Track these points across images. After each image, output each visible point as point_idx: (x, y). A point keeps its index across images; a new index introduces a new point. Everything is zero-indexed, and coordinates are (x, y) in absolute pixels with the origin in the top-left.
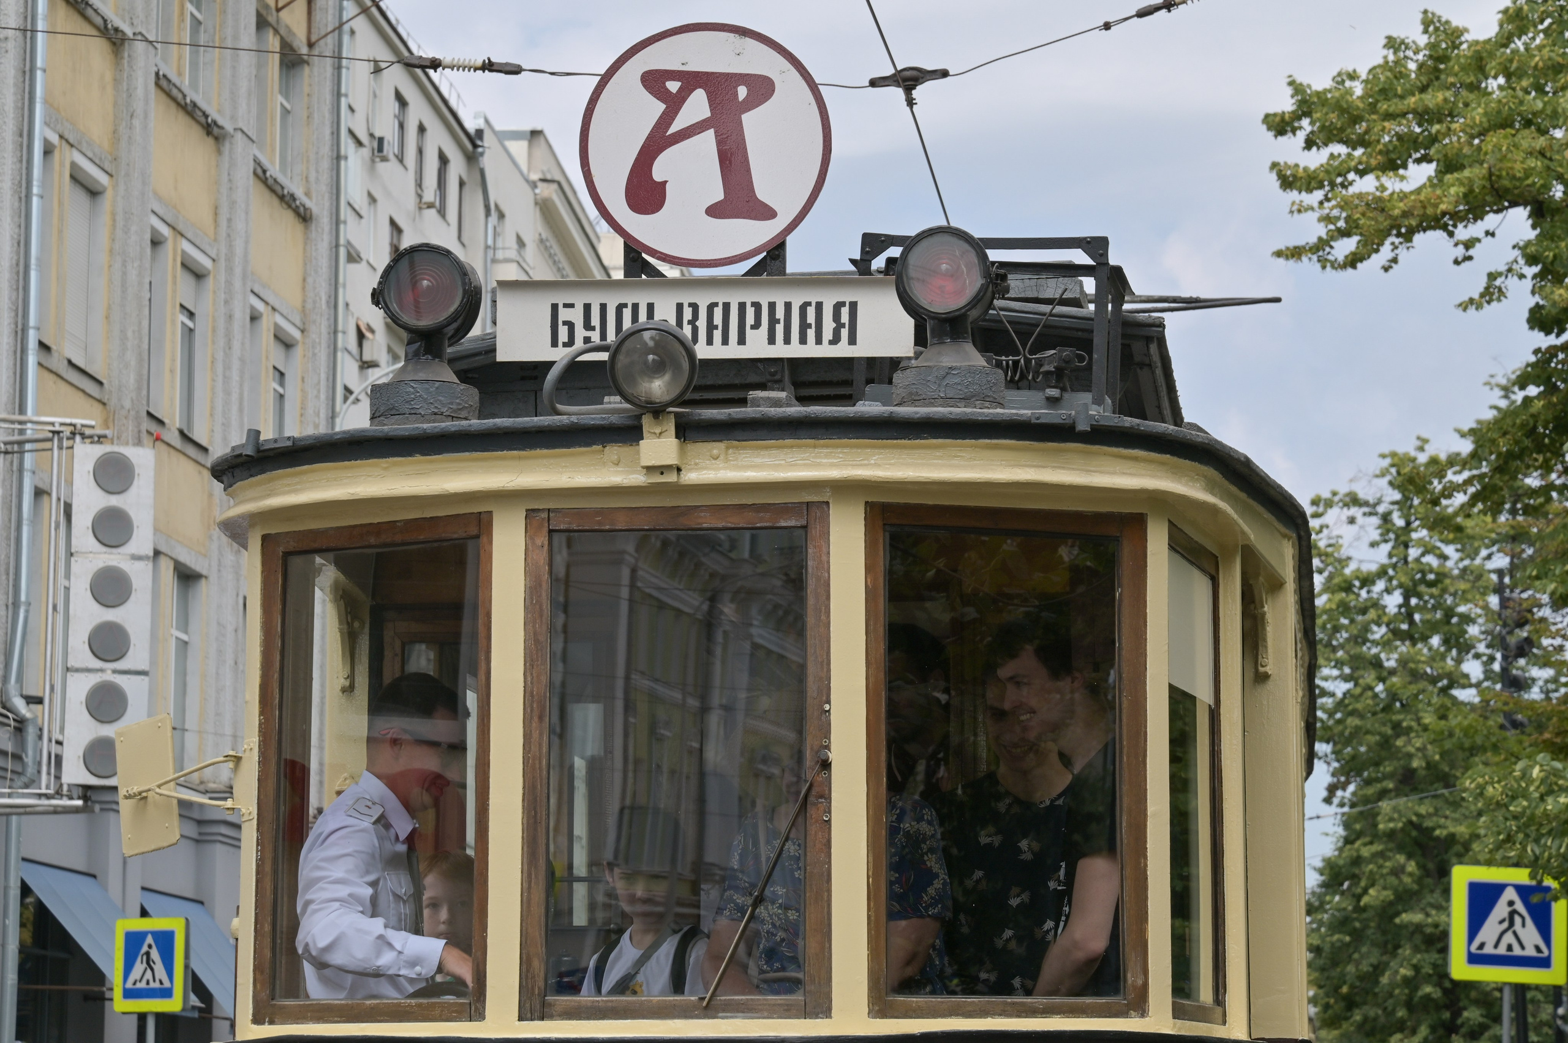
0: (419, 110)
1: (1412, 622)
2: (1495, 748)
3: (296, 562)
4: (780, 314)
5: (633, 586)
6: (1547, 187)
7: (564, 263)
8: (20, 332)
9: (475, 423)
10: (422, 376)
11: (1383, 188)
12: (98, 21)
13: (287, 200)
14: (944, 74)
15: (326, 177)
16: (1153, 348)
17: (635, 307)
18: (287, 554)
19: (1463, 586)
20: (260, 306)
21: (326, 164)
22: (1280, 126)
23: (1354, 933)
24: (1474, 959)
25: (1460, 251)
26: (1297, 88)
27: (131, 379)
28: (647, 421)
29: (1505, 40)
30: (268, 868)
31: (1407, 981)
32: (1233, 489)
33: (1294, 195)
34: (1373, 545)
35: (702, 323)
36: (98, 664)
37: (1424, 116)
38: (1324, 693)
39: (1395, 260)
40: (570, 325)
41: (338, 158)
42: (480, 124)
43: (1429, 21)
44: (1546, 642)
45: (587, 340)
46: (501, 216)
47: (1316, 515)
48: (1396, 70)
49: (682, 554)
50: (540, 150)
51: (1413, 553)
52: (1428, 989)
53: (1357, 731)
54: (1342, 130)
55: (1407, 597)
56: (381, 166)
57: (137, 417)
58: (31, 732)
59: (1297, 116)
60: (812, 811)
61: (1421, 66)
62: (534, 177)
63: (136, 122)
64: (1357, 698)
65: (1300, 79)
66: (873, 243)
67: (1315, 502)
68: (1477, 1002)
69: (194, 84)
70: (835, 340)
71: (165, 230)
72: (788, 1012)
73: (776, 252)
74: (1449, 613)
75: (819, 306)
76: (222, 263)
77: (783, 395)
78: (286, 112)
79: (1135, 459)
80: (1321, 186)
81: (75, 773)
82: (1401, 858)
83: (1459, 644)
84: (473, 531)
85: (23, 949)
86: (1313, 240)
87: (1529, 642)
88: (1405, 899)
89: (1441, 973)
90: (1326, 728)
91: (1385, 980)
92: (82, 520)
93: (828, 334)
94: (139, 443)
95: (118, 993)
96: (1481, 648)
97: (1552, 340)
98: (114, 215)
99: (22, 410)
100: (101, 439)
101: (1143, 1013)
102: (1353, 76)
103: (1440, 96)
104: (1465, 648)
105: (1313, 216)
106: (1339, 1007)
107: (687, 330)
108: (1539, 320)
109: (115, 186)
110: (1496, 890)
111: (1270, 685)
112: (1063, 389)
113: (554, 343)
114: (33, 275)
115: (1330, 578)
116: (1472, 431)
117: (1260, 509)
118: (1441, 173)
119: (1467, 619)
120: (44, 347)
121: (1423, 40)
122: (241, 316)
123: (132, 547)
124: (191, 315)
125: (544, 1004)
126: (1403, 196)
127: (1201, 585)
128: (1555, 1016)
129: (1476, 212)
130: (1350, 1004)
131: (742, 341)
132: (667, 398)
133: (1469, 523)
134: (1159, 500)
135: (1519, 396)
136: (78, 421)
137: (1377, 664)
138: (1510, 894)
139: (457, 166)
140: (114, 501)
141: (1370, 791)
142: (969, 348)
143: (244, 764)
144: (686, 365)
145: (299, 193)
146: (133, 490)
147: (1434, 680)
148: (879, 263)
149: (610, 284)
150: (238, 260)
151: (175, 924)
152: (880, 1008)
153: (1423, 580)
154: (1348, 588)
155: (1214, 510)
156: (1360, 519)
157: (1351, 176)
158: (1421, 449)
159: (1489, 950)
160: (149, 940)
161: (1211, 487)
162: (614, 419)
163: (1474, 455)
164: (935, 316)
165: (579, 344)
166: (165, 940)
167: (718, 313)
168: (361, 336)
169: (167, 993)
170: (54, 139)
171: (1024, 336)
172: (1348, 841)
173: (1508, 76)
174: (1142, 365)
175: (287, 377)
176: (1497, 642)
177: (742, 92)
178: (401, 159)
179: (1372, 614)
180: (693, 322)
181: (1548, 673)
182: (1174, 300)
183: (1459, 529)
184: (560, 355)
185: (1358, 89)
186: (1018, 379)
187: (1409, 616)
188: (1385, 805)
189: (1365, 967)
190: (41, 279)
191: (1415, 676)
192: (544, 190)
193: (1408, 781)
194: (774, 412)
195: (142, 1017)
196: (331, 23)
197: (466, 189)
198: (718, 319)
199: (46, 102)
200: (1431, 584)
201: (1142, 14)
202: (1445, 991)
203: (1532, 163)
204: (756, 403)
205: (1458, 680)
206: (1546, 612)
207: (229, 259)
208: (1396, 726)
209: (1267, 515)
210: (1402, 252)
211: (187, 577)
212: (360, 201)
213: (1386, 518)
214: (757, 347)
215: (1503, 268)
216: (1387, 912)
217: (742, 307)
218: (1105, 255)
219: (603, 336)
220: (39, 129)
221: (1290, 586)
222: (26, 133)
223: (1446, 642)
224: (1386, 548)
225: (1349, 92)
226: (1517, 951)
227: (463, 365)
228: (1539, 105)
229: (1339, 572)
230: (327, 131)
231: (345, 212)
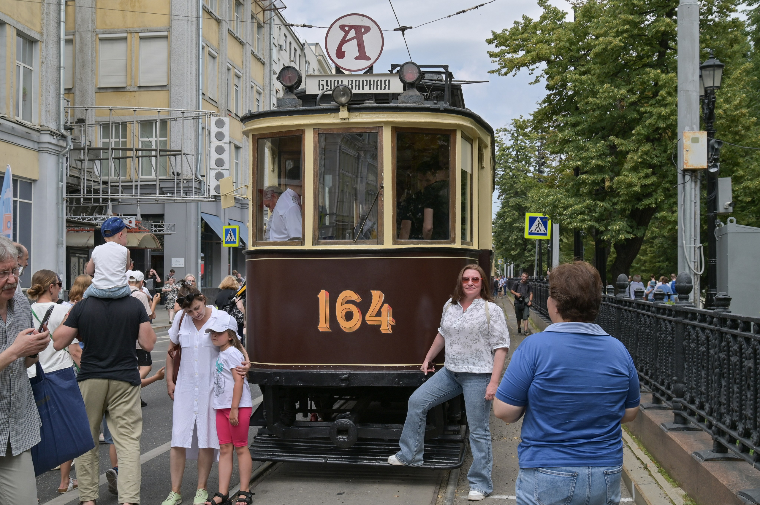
0: (290, 38)
1: (518, 158)
2: (536, 186)
3: (260, 141)
4: (372, 83)
5: (340, 149)
6: (550, 57)
7: (322, 71)
8: (198, 91)
9: (301, 108)
10: (288, 97)
11: (513, 57)
12: (214, 17)
13: (259, 59)
14: (411, 28)
15: (268, 54)
16: (459, 91)
17: (338, 81)
18: (258, 139)
19: (530, 150)
20: (253, 84)
21: (268, 51)
22: (490, 42)
23: (503, 229)
24: (530, 234)
25: (530, 72)
26: (494, 33)
27: (223, 102)
28: (341, 108)
29: (541, 22)
30: (255, 211)
31: (515, 239)
32: (477, 124)
33: (493, 59)
34: (510, 140)
35: (354, 85)
36: (217, 168)
37: (523, 40)
38: (498, 174)
39: (516, 74)
40: (323, 85)
41: (271, 49)
42: (304, 42)
43: (524, 17)
44: (548, 162)
45: (327, 89)
46: (309, 63)
47: (497, 134)
48: (516, 29)
49: (351, 143)
50: (318, 48)
51: (519, 142)
52: (520, 241)
53: (505, 183)
54: (504, 43)
55: (517, 152)
56: (281, 52)
57: (225, 111)
58: (202, 183)
59: (494, 40)
60: (379, 198)
61: (522, 28)
62: (317, 54)
63: (224, 41)
64: (505, 175)
65: (494, 31)
66: (394, 66)
67: (497, 130)
68: (530, 244)
69: (237, 32)
70: (385, 89)
71: (231, 67)
72: (374, 243)
73: (371, 68)
74: (527, 156)
75: (381, 81)
76: (244, 74)
77: (372, 102)
78: (258, 39)
79: (454, 116)
80: (499, 56)
81: (213, 193)
82: (514, 212)
83: (529, 163)
84: (301, 133)
85: (202, 233)
86: (497, 69)
87: (544, 162)
88: (515, 221)
89: (523, 238)
90: (498, 182)
91: (510, 239)
92: (213, 134)
93: (383, 87)
94: (226, 116)
95: (224, 242)
96: (534, 164)
97: (551, 92)
98: (219, 63)
99: (199, 109)
100: (217, 115)
101: (454, 243)
102: (506, 30)
103: (526, 35)
104: (530, 164)
105: (497, 63)
106: (499, 245)
107: (350, 86)
108: (548, 88)
109: (219, 56)
110: (536, 218)
111: (484, 169)
112: (438, 101)
113: (319, 90)
114: (200, 77)
115: (500, 148)
116: (533, 114)
117: (483, 128)
118: (526, 53)
119: (531, 157)
120: (203, 94)
121: (523, 22)
122: (249, 87)
123: (224, 141)
124: (237, 87)
125: (318, 242)
126: (517, 59)
127: (469, 146)
128: (548, 247)
129: (534, 62)
130: (503, 244)
131: (363, 89)
132: (345, 102)
133: (531, 135)
134: (459, 126)
135: (543, 106)
136: (211, 111)
137: (510, 168)
138: (538, 219)
139: (299, 52)
140: (220, 130)
141: (508, 196)
142: (416, 90)
143: (249, 187)
144: (350, 94)
145: (262, 58)
146: (224, 127)
147: (523, 171)
148: (395, 71)
149: (332, 76)
150: (248, 74)
151: (236, 227)
152: (394, 242)
153: (521, 148)
154: (504, 150)
155: (472, 129)
156: (507, 134)
157: (506, 54)
158: (521, 118)
159: (533, 232)
160: (231, 230)
161: (471, 123)
162: (333, 107)
163: (534, 120)
164: (408, 83)
165: (325, 89)
166: (234, 231)
167: (357, 82)
168: (277, 92)
169: (235, 242)
170: (205, 45)
171: (429, 88)
172: (502, 208)
173: (542, 31)
174: (456, 95)
175: (260, 101)
176: (537, 162)
177: (363, 30)
178: (286, 50)
179: (509, 156)
180: (351, 85)
181: (548, 170)
182: (464, 81)
183: (529, 136)
184: (320, 92)
185: (508, 34)
186: (427, 99)
187: (518, 157)
188: (511, 200)
189: (506, 236)
190: (202, 78)
191: (519, 170)
192: (319, 57)
193: (516, 194)
194: (370, 105)
195: (229, 248)
196: (269, 17)
197: (301, 57)
198: (357, 84)
199: (202, 36)
200: (522, 149)
201: (458, 13)
202: (524, 241)
203: (547, 51)
204: (366, 103)
205: (528, 171)
206: (548, 155)
207: (246, 73)
208: (514, 182)
209: (484, 130)
210: (517, 72)
211: (237, 148)
212: (276, 60)
213: (513, 134)
214: (367, 90)
215: (540, 75)
216: (511, 224)
217: (363, 81)
218: (448, 69)
219: (331, 88)
220: (201, 43)
221: (489, 147)
222: (198, 44)
223: (526, 162)
224: (513, 141)
225: (506, 34)
226: (540, 232)
227: (299, 95)
228: (549, 38)
229: (502, 146)
230: (268, 43)
231: (273, 62)
